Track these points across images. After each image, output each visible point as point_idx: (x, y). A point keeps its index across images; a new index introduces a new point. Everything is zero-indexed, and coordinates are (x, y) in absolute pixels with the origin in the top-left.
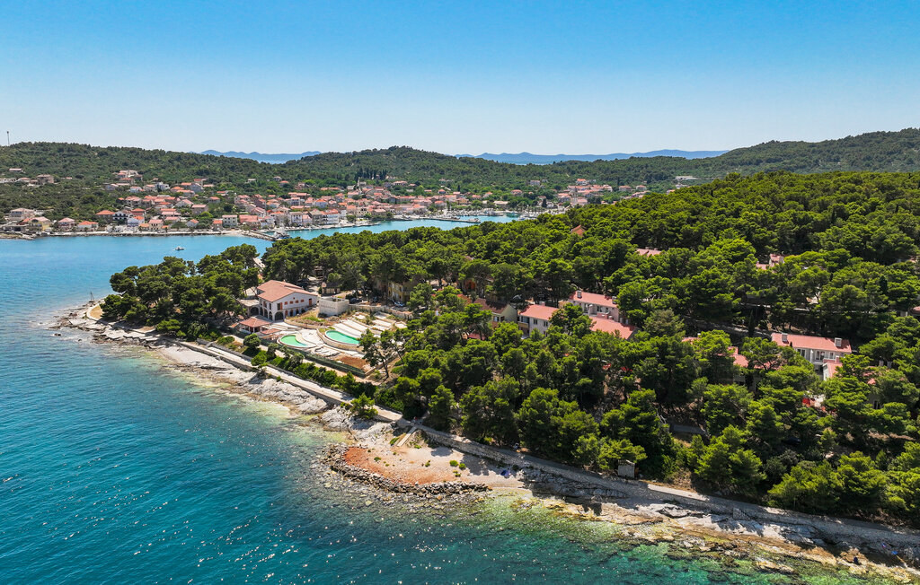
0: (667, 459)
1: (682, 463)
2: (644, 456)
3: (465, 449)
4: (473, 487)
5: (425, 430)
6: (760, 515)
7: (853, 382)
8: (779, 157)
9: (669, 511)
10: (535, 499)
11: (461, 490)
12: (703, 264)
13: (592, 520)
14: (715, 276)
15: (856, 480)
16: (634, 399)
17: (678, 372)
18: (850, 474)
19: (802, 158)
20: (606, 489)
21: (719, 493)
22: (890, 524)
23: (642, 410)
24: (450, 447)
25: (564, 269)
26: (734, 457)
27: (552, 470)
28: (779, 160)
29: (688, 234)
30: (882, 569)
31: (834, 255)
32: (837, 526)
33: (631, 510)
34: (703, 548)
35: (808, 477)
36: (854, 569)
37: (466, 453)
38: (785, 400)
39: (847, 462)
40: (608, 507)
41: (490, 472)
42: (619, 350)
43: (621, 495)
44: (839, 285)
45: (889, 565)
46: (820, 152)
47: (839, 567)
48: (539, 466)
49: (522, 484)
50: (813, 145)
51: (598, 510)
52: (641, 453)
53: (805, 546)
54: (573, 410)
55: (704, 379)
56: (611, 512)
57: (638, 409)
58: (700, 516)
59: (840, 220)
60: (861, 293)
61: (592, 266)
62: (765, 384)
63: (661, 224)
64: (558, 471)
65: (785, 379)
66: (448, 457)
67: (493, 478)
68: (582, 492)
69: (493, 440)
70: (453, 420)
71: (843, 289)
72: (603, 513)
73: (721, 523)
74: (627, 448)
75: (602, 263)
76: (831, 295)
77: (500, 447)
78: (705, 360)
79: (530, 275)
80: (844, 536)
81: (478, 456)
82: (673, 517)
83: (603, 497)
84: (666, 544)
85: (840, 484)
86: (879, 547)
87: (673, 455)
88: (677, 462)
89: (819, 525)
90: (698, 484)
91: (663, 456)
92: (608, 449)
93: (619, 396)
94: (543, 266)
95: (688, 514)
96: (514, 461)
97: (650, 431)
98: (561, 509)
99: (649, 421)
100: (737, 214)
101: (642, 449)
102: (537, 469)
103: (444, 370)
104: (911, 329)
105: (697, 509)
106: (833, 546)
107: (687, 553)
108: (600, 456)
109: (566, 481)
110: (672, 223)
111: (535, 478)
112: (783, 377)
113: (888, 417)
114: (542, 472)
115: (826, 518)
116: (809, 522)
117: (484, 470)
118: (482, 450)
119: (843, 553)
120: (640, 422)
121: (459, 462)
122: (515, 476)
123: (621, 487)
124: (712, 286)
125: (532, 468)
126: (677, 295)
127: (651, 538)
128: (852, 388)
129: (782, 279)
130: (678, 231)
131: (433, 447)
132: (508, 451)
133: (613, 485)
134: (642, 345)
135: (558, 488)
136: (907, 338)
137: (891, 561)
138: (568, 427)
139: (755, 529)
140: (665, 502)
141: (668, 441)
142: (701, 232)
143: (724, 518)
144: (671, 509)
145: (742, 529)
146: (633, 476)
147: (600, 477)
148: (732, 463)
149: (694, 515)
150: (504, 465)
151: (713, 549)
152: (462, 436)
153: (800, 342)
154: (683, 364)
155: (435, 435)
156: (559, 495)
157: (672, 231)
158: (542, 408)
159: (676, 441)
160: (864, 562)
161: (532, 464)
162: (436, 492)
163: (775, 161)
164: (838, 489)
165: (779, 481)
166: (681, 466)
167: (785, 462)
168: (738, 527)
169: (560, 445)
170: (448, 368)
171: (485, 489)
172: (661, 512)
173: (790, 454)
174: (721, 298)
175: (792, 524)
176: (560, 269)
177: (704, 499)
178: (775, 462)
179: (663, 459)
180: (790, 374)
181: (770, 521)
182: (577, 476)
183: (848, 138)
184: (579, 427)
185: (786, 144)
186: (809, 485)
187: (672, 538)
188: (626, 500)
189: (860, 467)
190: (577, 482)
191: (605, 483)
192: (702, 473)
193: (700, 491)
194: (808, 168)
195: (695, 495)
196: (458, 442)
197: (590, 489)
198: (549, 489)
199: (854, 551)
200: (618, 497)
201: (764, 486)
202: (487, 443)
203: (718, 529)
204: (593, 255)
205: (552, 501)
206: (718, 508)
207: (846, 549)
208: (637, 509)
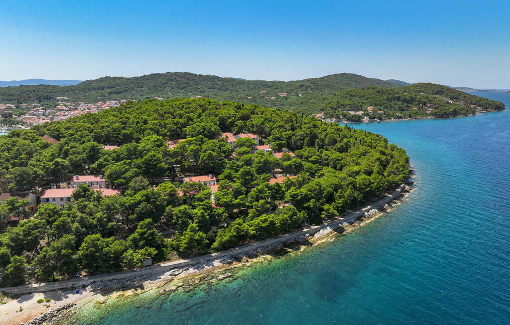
0: (164, 249)
1: (172, 249)
2: (156, 252)
3: (43, 290)
4: (63, 308)
5: (3, 290)
6: (210, 258)
7: (226, 191)
8: (113, 86)
9: (174, 273)
10: (106, 297)
11: (57, 313)
12: (145, 150)
13: (142, 293)
14: (154, 156)
15: (241, 230)
16: (142, 226)
17: (158, 206)
18: (238, 228)
19: (125, 86)
20: (141, 276)
21: (191, 256)
22: (251, 243)
23: (148, 230)
24: (30, 293)
25: (65, 164)
26: (196, 237)
27: (108, 278)
28: (114, 87)
29: (125, 135)
30: (255, 260)
31: (198, 138)
32: (237, 251)
33: (158, 280)
34: (197, 282)
35: (224, 235)
36: (248, 264)
37: (44, 292)
38: (207, 206)
39: (235, 224)
40: (147, 284)
41: (68, 295)
42: (125, 203)
43: (149, 275)
44: (205, 152)
45: (256, 258)
46: (133, 83)
47: (244, 266)
48: (99, 279)
49: (92, 293)
50: (129, 79)
51: (142, 287)
52: (154, 251)
53: (230, 263)
54: (113, 241)
55: (170, 206)
56: (149, 285)
57: (146, 230)
58: (188, 269)
59: (190, 122)
60: (215, 154)
61: (80, 160)
62: (194, 201)
63: (109, 131)
64: (111, 278)
65: (203, 197)
66: (33, 299)
67: (72, 298)
68: (129, 282)
69: (61, 277)
70: (26, 276)
71: (207, 153)
72: (145, 287)
73: (197, 268)
74: (149, 251)
75: (85, 158)
76: (204, 156)
77: (68, 279)
78: (167, 197)
79: (41, 172)
80: (239, 254)
81: (55, 290)
82: (177, 275)
83: (140, 280)
84: (181, 288)
85: (235, 233)
86: (250, 253)
87: (166, 247)
88: (169, 249)
89: (231, 253)
90: (182, 255)
91: (162, 249)
92: (138, 255)
93: (125, 228)
94: (49, 165)
95: (183, 271)
96: (81, 283)
97: (155, 239)
98: (123, 295)
99: (153, 234)
100: (145, 122)
101: (154, 249)
102: (98, 281)
103: (9, 246)
104: (235, 165)
105: (185, 267)
106: (238, 259)
107: (191, 287)
108: (135, 260)
109: (117, 281)
110: (114, 130)
111: (99, 286)
112: (202, 196)
113: (241, 202)
114: (102, 281)
115: (233, 249)
116: (227, 253)
117: (64, 296)
118: (56, 285)
119: (242, 260)
120: (148, 236)
121: (43, 299)
122: (86, 291)
123: (148, 272)
124: (155, 161)
125: (94, 282)
126: (137, 168)
127: (174, 288)
128: (227, 194)
129: (182, 153)
130: (119, 134)
131: (16, 298)
132: (75, 279)
133: (144, 272)
134: (135, 197)
135: (115, 286)
136: (234, 169)
137: (256, 256)
138: (115, 251)
139: (210, 265)
140: (171, 270)
141: (163, 241)
142: (132, 133)
143: (197, 266)
144: (175, 272)
145: (206, 267)
146: (151, 264)
147: (136, 271)
148: (195, 240)
149: (185, 270)
150: (75, 288)
151: (201, 281)
152: (37, 283)
153: (196, 179)
154: (160, 202)
155: (16, 290)
156: (118, 290)
157: (115, 134)
158: (95, 246)
159: (165, 240)
160: (249, 260)
161: (94, 280)
162: (41, 322)
163: (112, 87)
164: (235, 236)
165: (214, 241)
166: (171, 251)
167: (214, 232)
168: (205, 267)
169: (112, 262)
170: (13, 244)
171: (72, 306)
172: (171, 275)
173: (214, 228)
174: (160, 166)
175: (222, 257)
176: (62, 165)
177: (187, 261)
178: (210, 233)
179: (163, 250)
180: (204, 194)
181: (214, 259)
182: (123, 276)
183: (144, 76)
184: (121, 249)
185: (115, 78)
186: (226, 238)
187: (182, 284)
188: (153, 277)
189: (240, 224)
190: (124, 279)
191: (139, 273)
192: (183, 250)
193: (184, 259)
194: (129, 91)
195: (183, 261)
196: (36, 288)
197: (132, 279)
198: (110, 289)
199: (244, 258)
200: (148, 277)
201: (208, 246)
202: (58, 280)
203: (198, 271)
204: (79, 153)
205: (115, 295)
206: (194, 262)
207: (242, 258)
208: (160, 278)
